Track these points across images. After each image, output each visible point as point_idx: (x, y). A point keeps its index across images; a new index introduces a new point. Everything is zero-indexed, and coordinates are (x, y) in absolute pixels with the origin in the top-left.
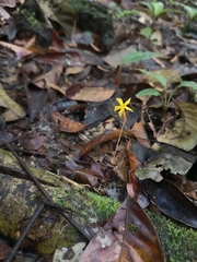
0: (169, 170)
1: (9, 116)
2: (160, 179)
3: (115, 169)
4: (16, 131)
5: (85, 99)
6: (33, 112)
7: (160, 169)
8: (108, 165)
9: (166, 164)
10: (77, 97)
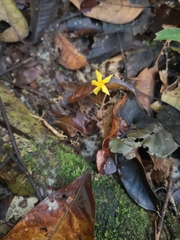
0: (147, 149)
1: (10, 36)
2: (132, 156)
3: (99, 124)
4: (15, 55)
5: (101, 17)
6: (39, 29)
7: (139, 144)
8: (94, 118)
9: (148, 139)
10: (94, 13)
